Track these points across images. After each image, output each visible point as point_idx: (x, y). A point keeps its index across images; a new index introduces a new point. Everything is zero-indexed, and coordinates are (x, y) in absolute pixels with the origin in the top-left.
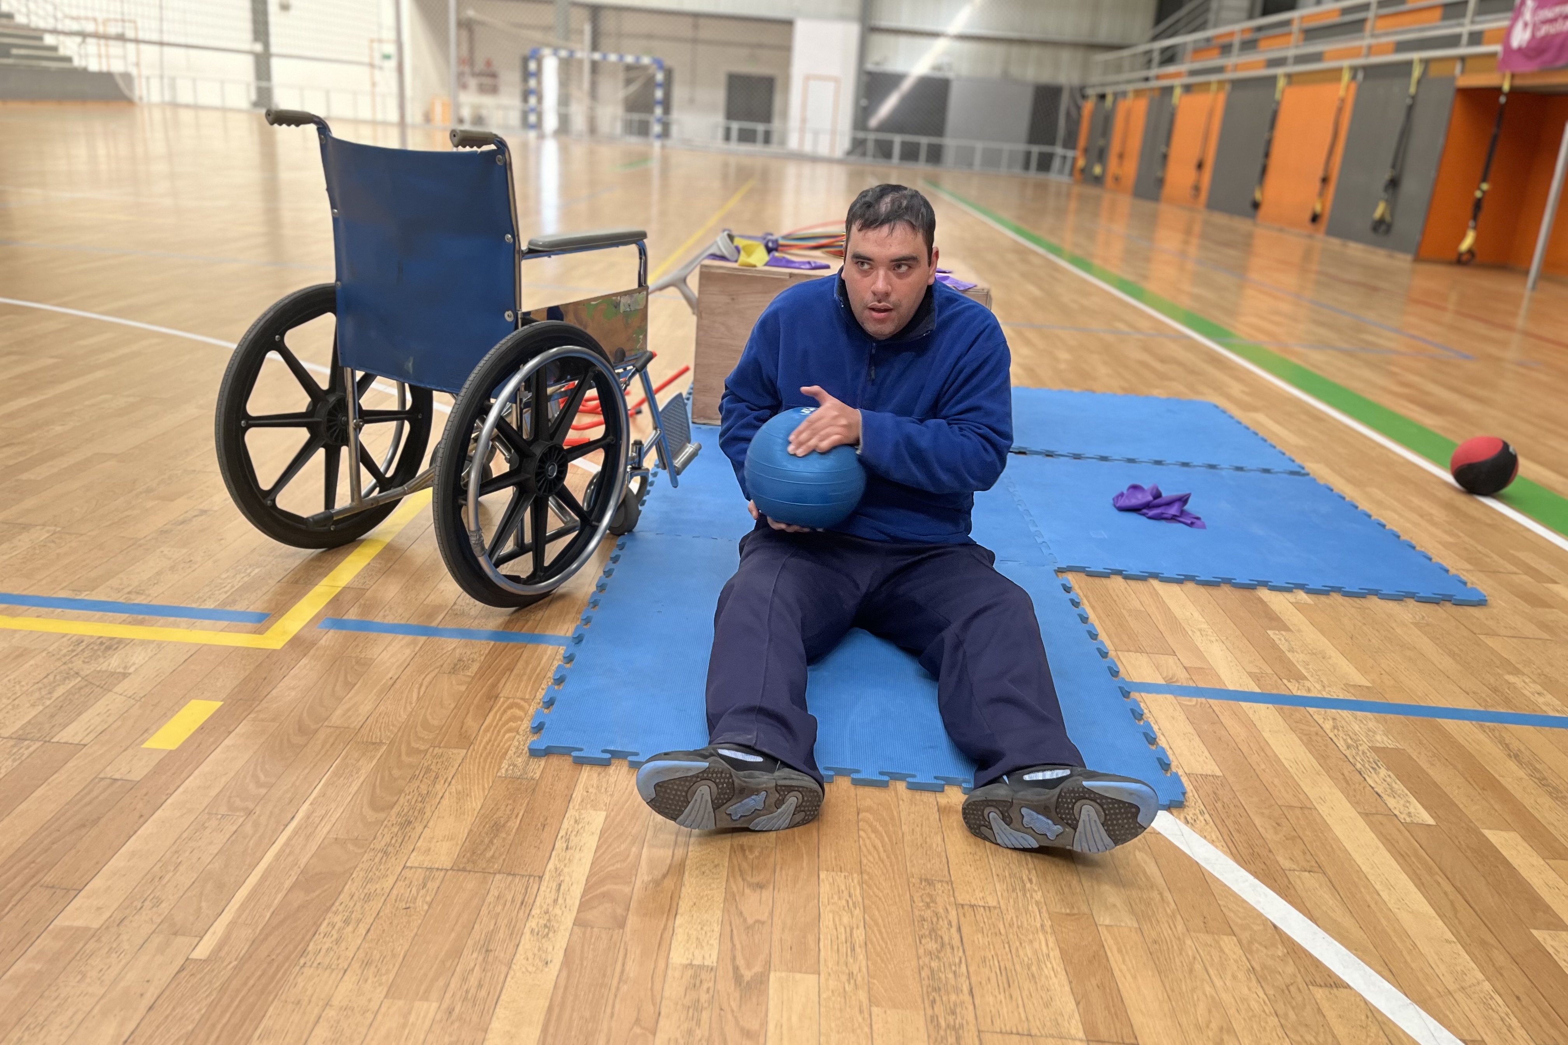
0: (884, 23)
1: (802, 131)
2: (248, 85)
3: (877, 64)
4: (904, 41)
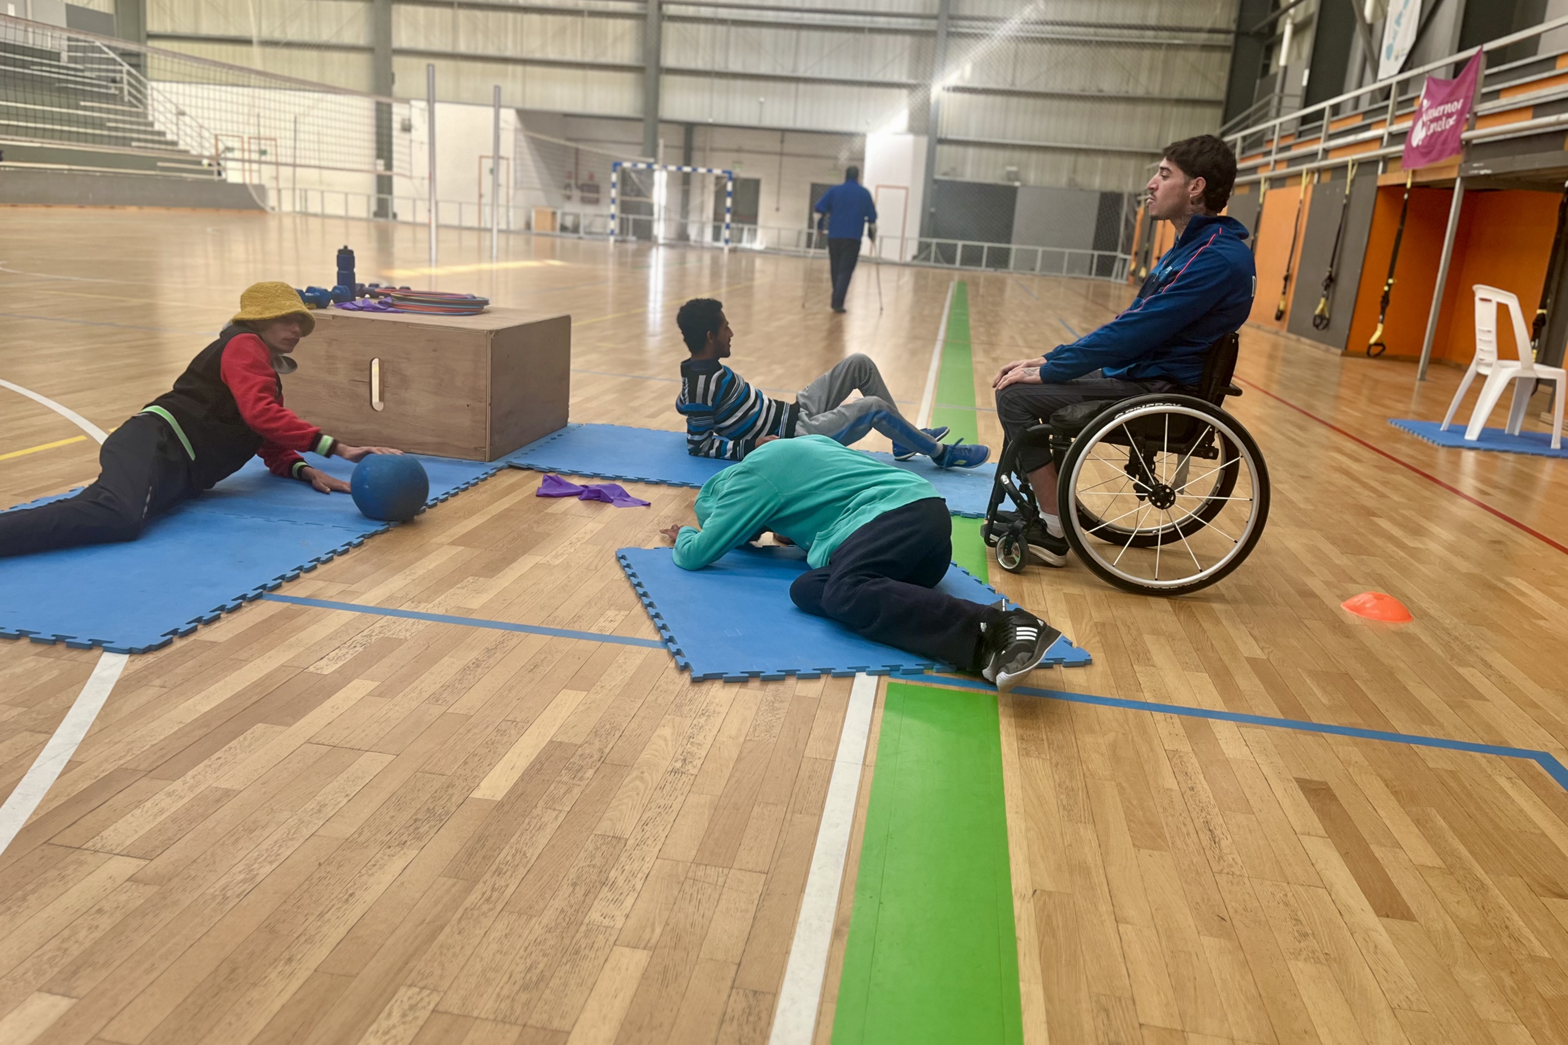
0: (951, 135)
2: (369, 197)
3: (945, 173)
4: (971, 152)
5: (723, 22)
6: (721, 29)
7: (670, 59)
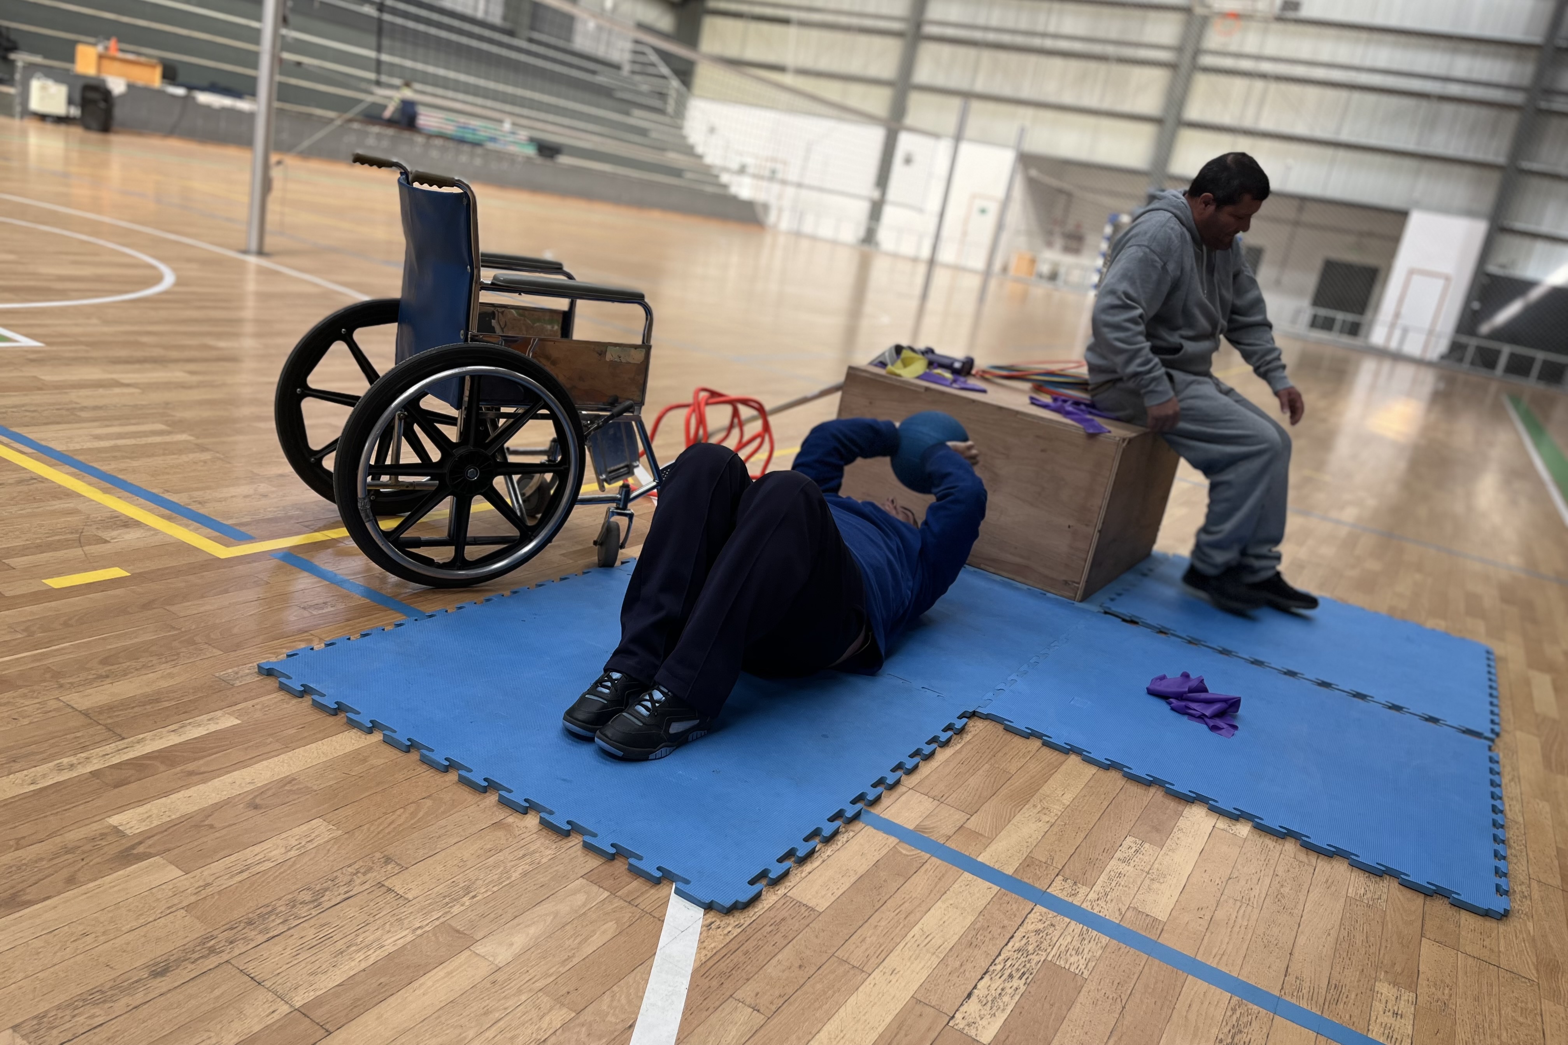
0: (1519, 225)
1: (1392, 326)
2: (858, 223)
3: (1503, 266)
4: (1540, 247)
5: (1263, 76)
6: (1259, 84)
7: (1194, 112)
